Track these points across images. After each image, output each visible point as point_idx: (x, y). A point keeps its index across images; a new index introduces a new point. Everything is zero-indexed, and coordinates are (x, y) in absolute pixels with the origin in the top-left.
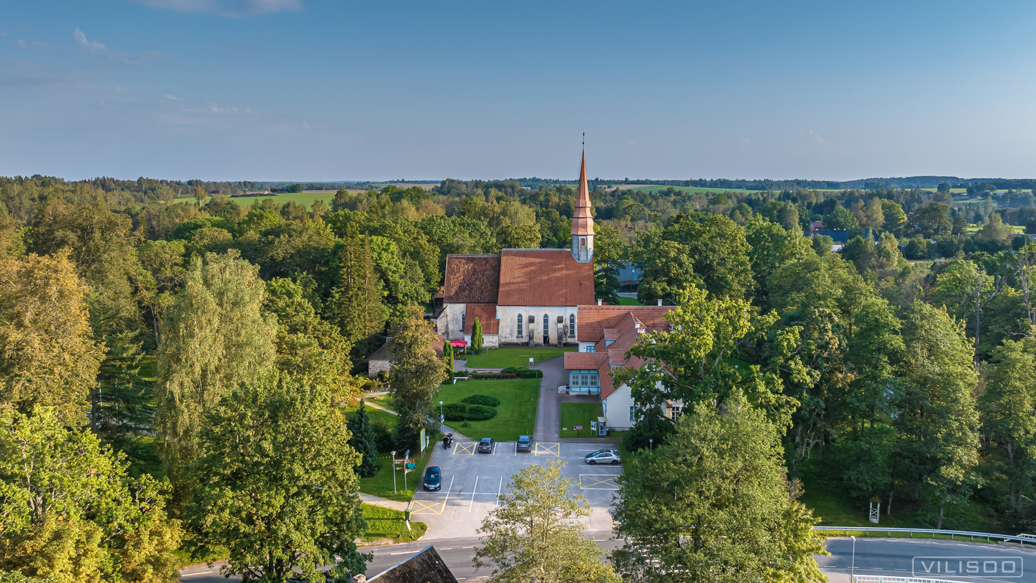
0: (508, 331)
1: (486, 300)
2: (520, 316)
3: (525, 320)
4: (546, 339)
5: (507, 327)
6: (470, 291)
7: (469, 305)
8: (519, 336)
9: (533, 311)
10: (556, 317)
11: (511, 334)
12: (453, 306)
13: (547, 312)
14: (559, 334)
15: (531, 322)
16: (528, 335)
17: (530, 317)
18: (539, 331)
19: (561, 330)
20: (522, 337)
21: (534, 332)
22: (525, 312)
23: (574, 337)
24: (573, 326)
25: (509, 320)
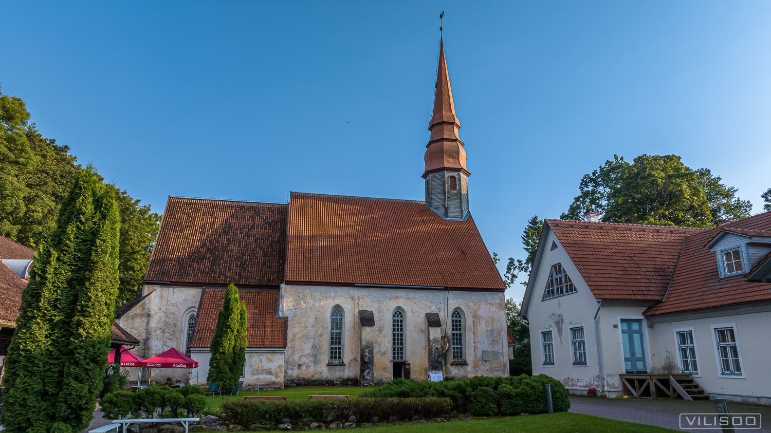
0: (307, 348)
1: (253, 282)
2: (338, 311)
3: (350, 320)
4: (400, 368)
5: (305, 337)
6: (214, 263)
7: (210, 290)
8: (337, 362)
9: (368, 300)
10: (423, 316)
11: (315, 356)
12: (168, 292)
13: (401, 303)
14: (430, 354)
15: (363, 325)
16: (355, 359)
17: (361, 313)
18: (383, 349)
19: (435, 346)
20: (343, 364)
21: (371, 352)
22: (349, 301)
23: (465, 364)
24: (458, 339)
25: (311, 321)
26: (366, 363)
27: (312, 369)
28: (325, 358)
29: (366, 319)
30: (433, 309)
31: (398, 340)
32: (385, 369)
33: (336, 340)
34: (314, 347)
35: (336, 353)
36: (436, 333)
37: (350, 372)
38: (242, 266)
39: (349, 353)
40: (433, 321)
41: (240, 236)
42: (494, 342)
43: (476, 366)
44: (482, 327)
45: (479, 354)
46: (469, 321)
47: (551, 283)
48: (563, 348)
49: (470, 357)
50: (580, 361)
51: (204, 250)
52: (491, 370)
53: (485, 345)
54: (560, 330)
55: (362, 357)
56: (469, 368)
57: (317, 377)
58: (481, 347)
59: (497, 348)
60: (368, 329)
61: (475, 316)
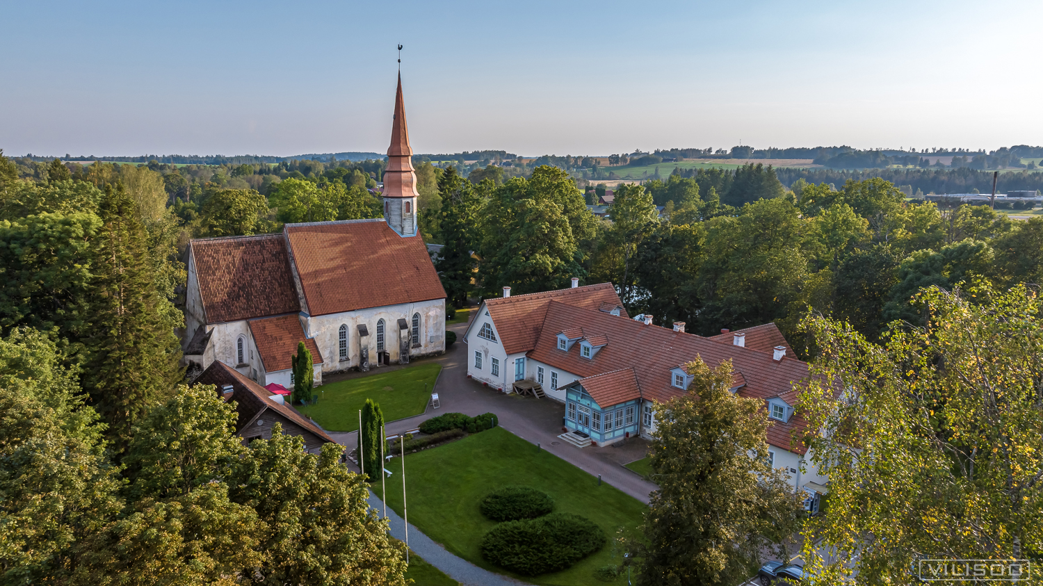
0: (327, 353)
1: (280, 310)
2: (343, 327)
3: (351, 332)
5: (326, 347)
6: (248, 300)
7: (252, 321)
8: (344, 358)
9: (362, 318)
10: (396, 321)
11: (331, 358)
12: (222, 327)
13: (383, 316)
14: (401, 346)
15: (362, 335)
16: (356, 355)
17: (359, 327)
18: (372, 346)
19: (404, 341)
20: (348, 359)
21: (367, 351)
22: (351, 320)
23: (420, 346)
24: (416, 331)
25: (328, 337)
26: (363, 358)
27: (330, 366)
28: (338, 358)
29: (363, 331)
30: (402, 317)
31: (380, 338)
32: (373, 358)
33: (343, 344)
34: (331, 352)
35: (343, 353)
36: (404, 333)
37: (353, 362)
38: (268, 298)
39: (352, 351)
40: (402, 325)
41: (257, 271)
42: (438, 330)
43: (426, 346)
44: (431, 322)
45: (428, 338)
46: (423, 319)
47: (483, 330)
48: (487, 364)
49: (423, 343)
50: (495, 373)
51: (236, 289)
52: (435, 347)
53: (432, 333)
54: (486, 355)
55: (361, 355)
56: (422, 348)
57: (333, 369)
58: (429, 335)
59: (439, 333)
60: (365, 337)
61: (427, 316)
